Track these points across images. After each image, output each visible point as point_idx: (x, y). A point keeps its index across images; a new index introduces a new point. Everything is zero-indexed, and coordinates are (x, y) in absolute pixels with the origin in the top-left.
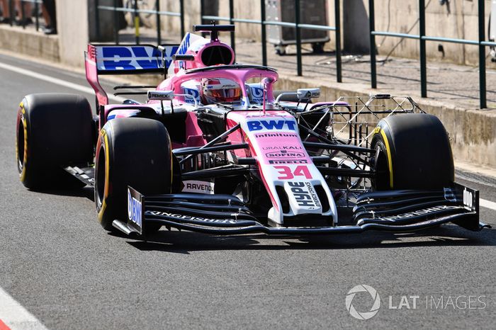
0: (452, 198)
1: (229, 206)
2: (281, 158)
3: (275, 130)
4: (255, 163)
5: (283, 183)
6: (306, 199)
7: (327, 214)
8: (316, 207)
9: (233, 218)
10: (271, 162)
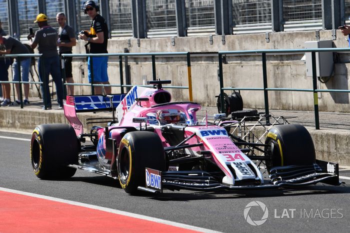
0: (319, 169)
1: (203, 176)
2: (224, 150)
3: (216, 136)
4: (210, 154)
5: (230, 163)
6: (245, 171)
7: (257, 179)
8: (252, 175)
9: (207, 183)
10: (220, 152)
